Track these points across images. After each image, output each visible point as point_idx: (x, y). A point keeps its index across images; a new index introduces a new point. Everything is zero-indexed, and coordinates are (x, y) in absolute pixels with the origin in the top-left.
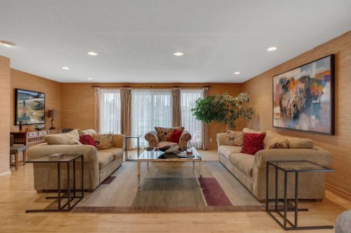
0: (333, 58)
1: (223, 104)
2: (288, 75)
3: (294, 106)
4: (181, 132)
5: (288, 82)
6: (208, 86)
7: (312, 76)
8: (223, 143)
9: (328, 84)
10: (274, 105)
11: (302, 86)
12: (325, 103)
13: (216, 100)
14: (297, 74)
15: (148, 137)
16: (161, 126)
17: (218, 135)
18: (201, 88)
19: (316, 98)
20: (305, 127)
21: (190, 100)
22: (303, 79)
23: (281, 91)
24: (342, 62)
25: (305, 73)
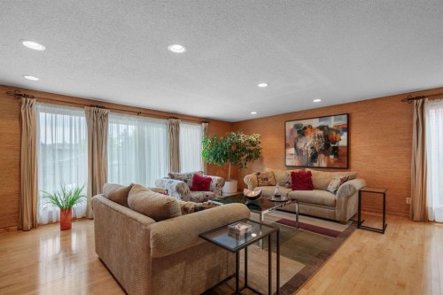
0: (349, 116)
2: (305, 123)
3: (312, 148)
5: (305, 128)
6: (207, 123)
7: (331, 126)
9: (345, 134)
10: (286, 146)
11: (321, 133)
12: (343, 147)
14: (315, 123)
19: (334, 142)
20: (324, 164)
22: (321, 128)
23: (296, 135)
24: (354, 120)
25: (323, 123)
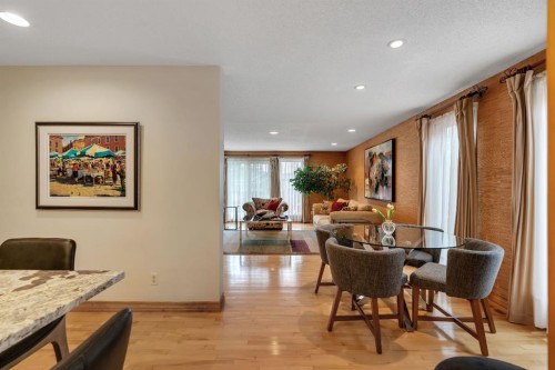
0: (394, 142)
1: (320, 175)
2: (373, 150)
4: (278, 203)
6: (309, 155)
8: (318, 213)
10: (365, 177)
13: (314, 170)
14: (378, 150)
15: (246, 207)
16: (258, 197)
17: (314, 205)
18: (301, 156)
21: (290, 169)
25: (381, 150)
